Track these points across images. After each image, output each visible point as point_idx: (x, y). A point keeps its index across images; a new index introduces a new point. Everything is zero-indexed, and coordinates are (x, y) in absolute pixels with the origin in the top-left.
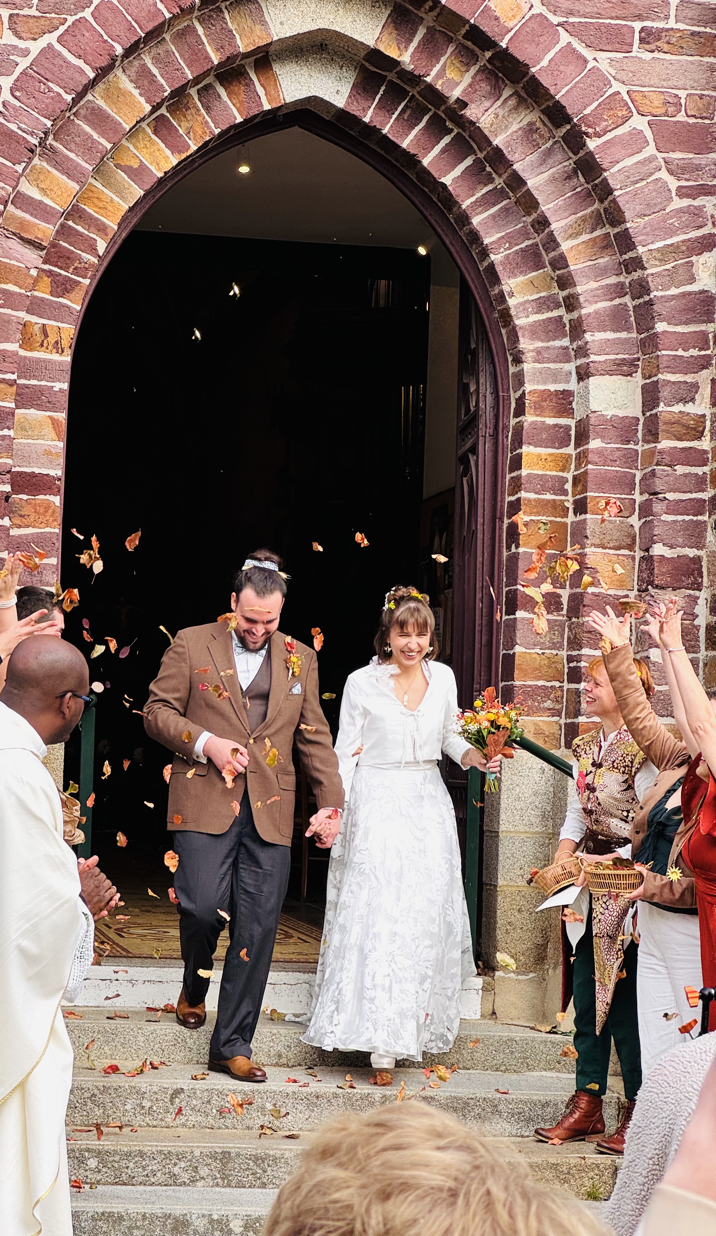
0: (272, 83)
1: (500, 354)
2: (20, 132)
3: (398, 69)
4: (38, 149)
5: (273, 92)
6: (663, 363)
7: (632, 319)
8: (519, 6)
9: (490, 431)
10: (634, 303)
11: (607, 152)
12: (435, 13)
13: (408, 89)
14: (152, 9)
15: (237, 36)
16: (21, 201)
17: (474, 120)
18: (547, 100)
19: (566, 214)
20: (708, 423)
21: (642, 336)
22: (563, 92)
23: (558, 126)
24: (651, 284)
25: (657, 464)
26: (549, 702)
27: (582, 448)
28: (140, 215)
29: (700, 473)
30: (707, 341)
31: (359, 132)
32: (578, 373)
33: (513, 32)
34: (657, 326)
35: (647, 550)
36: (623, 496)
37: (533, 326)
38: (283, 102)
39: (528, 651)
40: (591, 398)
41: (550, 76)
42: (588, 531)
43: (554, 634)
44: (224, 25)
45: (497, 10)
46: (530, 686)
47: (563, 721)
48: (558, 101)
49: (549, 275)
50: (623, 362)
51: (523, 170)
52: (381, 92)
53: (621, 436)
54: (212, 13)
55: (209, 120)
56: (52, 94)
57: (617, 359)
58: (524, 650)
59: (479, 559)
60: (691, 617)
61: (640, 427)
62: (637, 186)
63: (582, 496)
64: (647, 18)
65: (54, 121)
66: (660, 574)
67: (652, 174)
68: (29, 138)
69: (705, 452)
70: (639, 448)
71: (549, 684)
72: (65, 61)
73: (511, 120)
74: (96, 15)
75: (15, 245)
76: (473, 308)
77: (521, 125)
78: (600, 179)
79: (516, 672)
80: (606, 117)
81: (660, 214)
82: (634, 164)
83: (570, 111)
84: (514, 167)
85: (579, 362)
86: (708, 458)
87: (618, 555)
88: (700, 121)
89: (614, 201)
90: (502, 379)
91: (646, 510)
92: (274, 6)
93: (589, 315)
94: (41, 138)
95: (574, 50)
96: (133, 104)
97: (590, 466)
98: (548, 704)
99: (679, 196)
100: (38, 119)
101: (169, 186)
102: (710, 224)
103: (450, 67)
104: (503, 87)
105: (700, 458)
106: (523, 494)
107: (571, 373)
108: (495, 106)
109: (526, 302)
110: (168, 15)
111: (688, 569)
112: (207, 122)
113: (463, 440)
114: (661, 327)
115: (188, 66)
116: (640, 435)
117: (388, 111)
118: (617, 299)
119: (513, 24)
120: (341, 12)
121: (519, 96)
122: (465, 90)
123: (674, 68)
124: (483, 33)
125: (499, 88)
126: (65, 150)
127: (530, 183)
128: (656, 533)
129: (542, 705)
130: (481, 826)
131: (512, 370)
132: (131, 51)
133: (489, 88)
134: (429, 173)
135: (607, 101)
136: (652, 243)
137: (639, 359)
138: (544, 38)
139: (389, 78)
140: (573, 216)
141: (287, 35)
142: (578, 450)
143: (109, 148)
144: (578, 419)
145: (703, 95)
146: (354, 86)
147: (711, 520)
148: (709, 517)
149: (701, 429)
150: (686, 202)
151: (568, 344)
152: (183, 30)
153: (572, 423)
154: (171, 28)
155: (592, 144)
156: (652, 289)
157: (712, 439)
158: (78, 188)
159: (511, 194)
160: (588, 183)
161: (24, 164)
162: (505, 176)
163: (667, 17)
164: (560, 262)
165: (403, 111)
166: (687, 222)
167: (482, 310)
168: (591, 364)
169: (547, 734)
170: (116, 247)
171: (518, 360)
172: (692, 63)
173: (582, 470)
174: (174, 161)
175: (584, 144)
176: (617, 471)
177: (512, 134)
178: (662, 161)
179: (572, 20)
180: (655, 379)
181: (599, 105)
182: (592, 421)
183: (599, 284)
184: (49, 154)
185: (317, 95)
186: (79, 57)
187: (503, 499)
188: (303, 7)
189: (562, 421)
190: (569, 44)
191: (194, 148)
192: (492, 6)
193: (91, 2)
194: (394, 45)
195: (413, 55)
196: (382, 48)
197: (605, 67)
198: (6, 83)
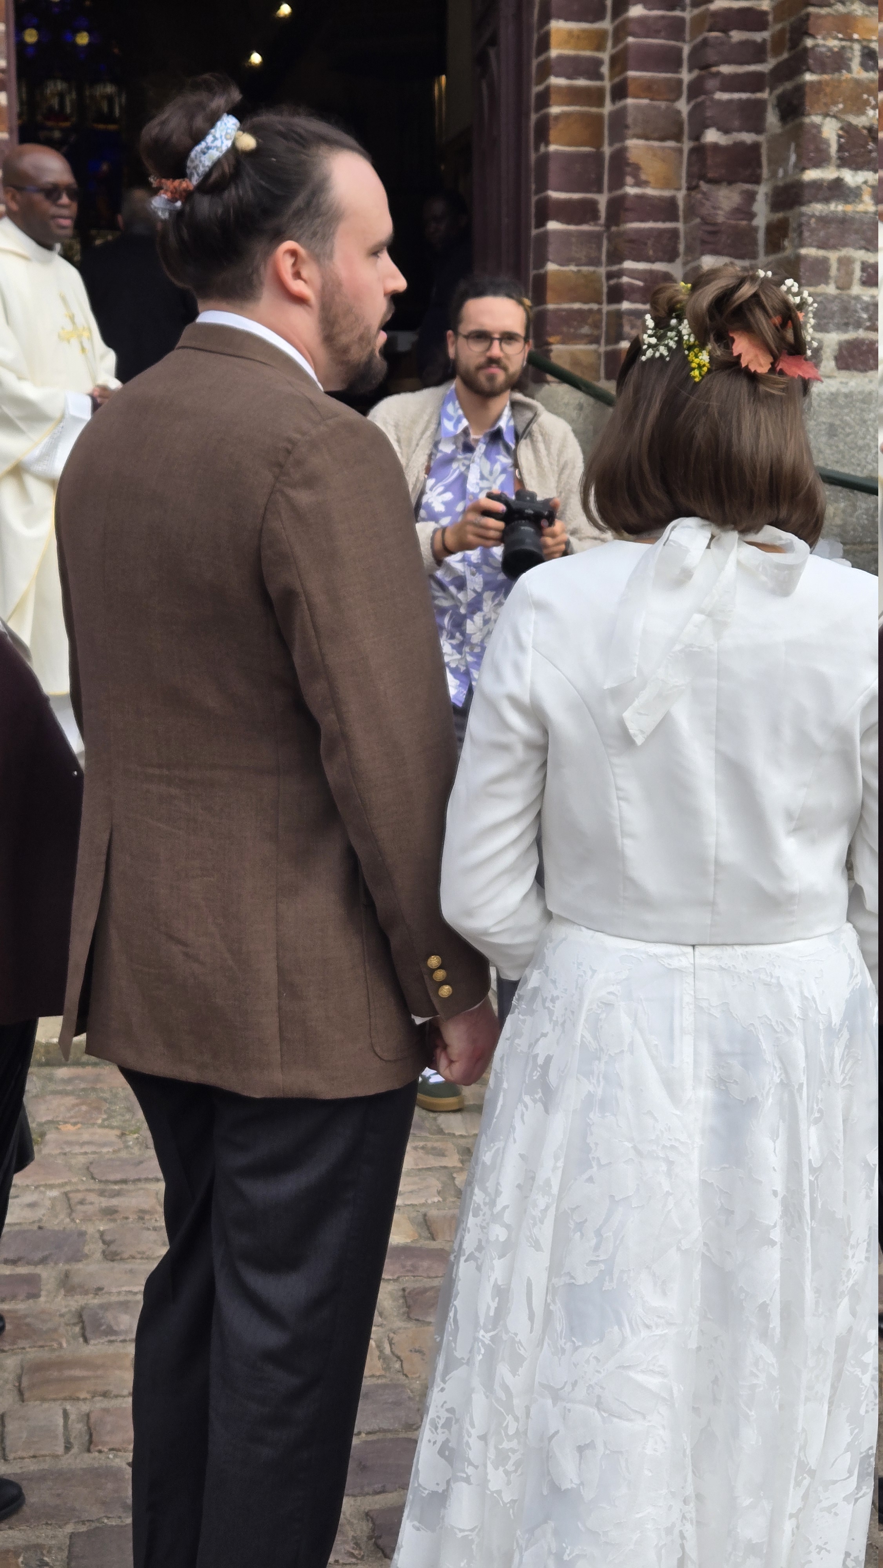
25: (711, 31)
26: (587, 327)
27: (620, 19)
29: (760, 40)
35: (698, 139)
36: (669, 75)
39: (561, 269)
42: (629, 120)
43: (592, 248)
46: (565, 310)
47: (603, 348)
53: (666, 1)
58: (557, 268)
60: (749, 217)
63: (622, 78)
66: (714, 166)
69: (764, 13)
70: (687, 14)
71: (586, 307)
79: (550, 293)
86: (769, 20)
87: (664, 148)
91: (696, 90)
97: (631, 40)
98: (586, 330)
105: (757, 20)
106: (553, 81)
111: (746, 159)
128: (709, 115)
129: (579, 331)
142: (616, 22)
147: (773, 96)
148: (771, 92)
169: (585, 363)
173: (622, 46)
176: (662, 45)
187: (530, 89)
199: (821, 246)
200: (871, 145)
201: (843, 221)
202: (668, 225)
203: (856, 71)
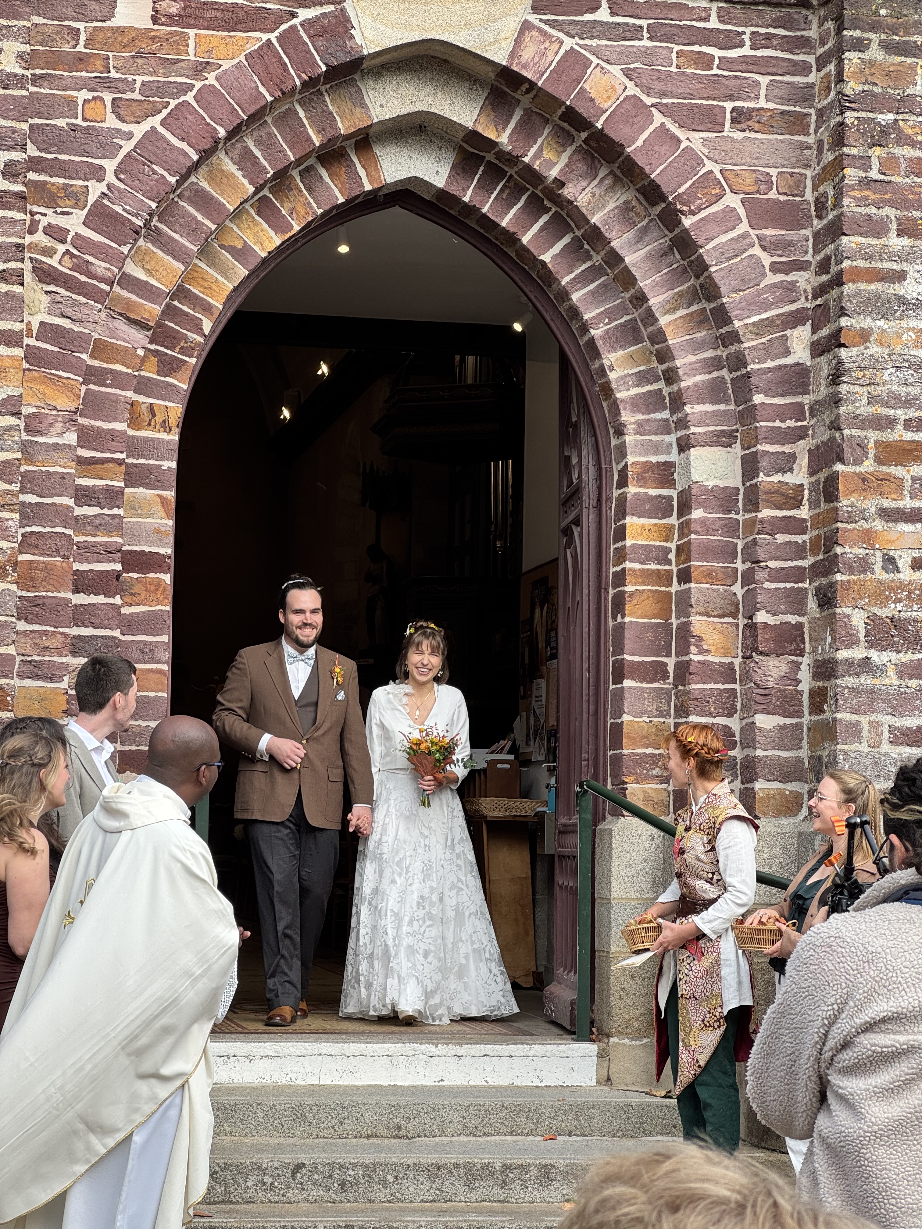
0: (373, 164)
1: (601, 426)
2: (125, 214)
3: (496, 150)
4: (143, 231)
5: (374, 173)
6: (762, 434)
7: (730, 391)
8: (613, 87)
9: (593, 502)
10: (731, 376)
11: (703, 229)
12: (531, 95)
13: (506, 169)
14: (254, 93)
15: (338, 119)
16: (127, 281)
17: (572, 199)
18: (643, 179)
19: (664, 290)
20: (806, 493)
21: (741, 408)
22: (658, 171)
23: (653, 204)
24: (748, 358)
25: (758, 533)
26: (657, 769)
27: (684, 519)
28: (244, 295)
29: (800, 542)
30: (803, 412)
31: (459, 212)
32: (679, 445)
33: (608, 113)
34: (754, 398)
35: (751, 618)
36: (726, 565)
37: (633, 399)
38: (384, 182)
39: (636, 719)
40: (692, 470)
41: (645, 156)
42: (692, 600)
43: (661, 702)
44: (325, 108)
45: (592, 92)
46: (638, 754)
47: (671, 788)
48: (653, 181)
49: (648, 349)
50: (722, 433)
51: (621, 247)
52: (480, 172)
53: (722, 506)
54: (312, 96)
55: (311, 201)
56: (156, 176)
57: (716, 431)
58: (632, 719)
59: (586, 630)
60: (795, 683)
61: (741, 497)
62: (731, 262)
63: (686, 565)
64: (738, 99)
65: (159, 202)
66: (764, 641)
67: (746, 250)
68: (134, 219)
69: (804, 520)
70: (740, 517)
71: (657, 752)
72: (168, 143)
73: (607, 198)
74: (199, 98)
75: (121, 325)
76: (573, 382)
77: (618, 203)
78: (696, 256)
79: (625, 740)
80: (700, 196)
81: (755, 289)
82: (729, 241)
83: (664, 190)
84: (612, 244)
85: (679, 434)
86: (807, 527)
87: (722, 623)
88: (791, 198)
89: (710, 277)
90: (604, 452)
91: (748, 578)
92: (374, 89)
93: (688, 387)
94: (146, 220)
95: (668, 130)
96: (236, 186)
97: (693, 536)
98: (657, 771)
99: (773, 271)
100: (143, 201)
101: (273, 265)
102: (803, 299)
103: (547, 148)
104: (599, 166)
105: (797, 525)
106: (628, 565)
107: (671, 445)
108: (592, 185)
109: (628, 375)
110: (269, 99)
111: (791, 635)
112: (309, 203)
113: (566, 512)
114: (758, 399)
115: (289, 148)
116: (740, 504)
117: (487, 191)
118: (715, 372)
119: (609, 105)
120: (439, 95)
121: (615, 176)
122: (562, 170)
123: (765, 147)
124: (579, 114)
125: (596, 168)
126: (169, 231)
127: (627, 260)
128: (759, 600)
129: (650, 773)
130: (593, 894)
131: (614, 442)
132: (234, 133)
133: (585, 168)
134: (528, 251)
135: (701, 179)
136: (748, 317)
137: (737, 431)
138: (639, 118)
139: (487, 158)
140: (670, 292)
141: (387, 117)
142: (681, 520)
143: (213, 229)
144: (680, 489)
145: (794, 173)
146: (453, 169)
147: (812, 587)
148: (810, 584)
149: (800, 498)
150: (779, 277)
151: (668, 416)
152: (284, 113)
153: (674, 493)
154: (272, 111)
155: (687, 222)
156: (749, 360)
157: (810, 508)
158: (183, 268)
159: (609, 271)
160: (684, 260)
161: (129, 246)
162: (603, 253)
163: (757, 97)
164: (659, 337)
165: (502, 190)
166: (781, 297)
167: (583, 384)
168: (692, 436)
169: (656, 801)
170: (221, 326)
171: (620, 432)
172: (782, 141)
173: (686, 540)
174: (277, 241)
175: (680, 222)
176: (719, 541)
177: (608, 213)
178: (754, 237)
179: (665, 101)
180: (754, 449)
181: (693, 183)
182: (694, 491)
183: (697, 357)
184: (155, 236)
185: (417, 175)
186: (183, 140)
187: (608, 570)
188: (402, 90)
189: (665, 492)
190: (663, 124)
191: (297, 228)
192: (587, 87)
193: (193, 86)
194: (492, 127)
195: (510, 137)
196: (480, 130)
197: (697, 146)
198: (110, 165)
199: (854, 712)
200: (894, 632)
201: (872, 692)
202: (727, 686)
203: (879, 573)
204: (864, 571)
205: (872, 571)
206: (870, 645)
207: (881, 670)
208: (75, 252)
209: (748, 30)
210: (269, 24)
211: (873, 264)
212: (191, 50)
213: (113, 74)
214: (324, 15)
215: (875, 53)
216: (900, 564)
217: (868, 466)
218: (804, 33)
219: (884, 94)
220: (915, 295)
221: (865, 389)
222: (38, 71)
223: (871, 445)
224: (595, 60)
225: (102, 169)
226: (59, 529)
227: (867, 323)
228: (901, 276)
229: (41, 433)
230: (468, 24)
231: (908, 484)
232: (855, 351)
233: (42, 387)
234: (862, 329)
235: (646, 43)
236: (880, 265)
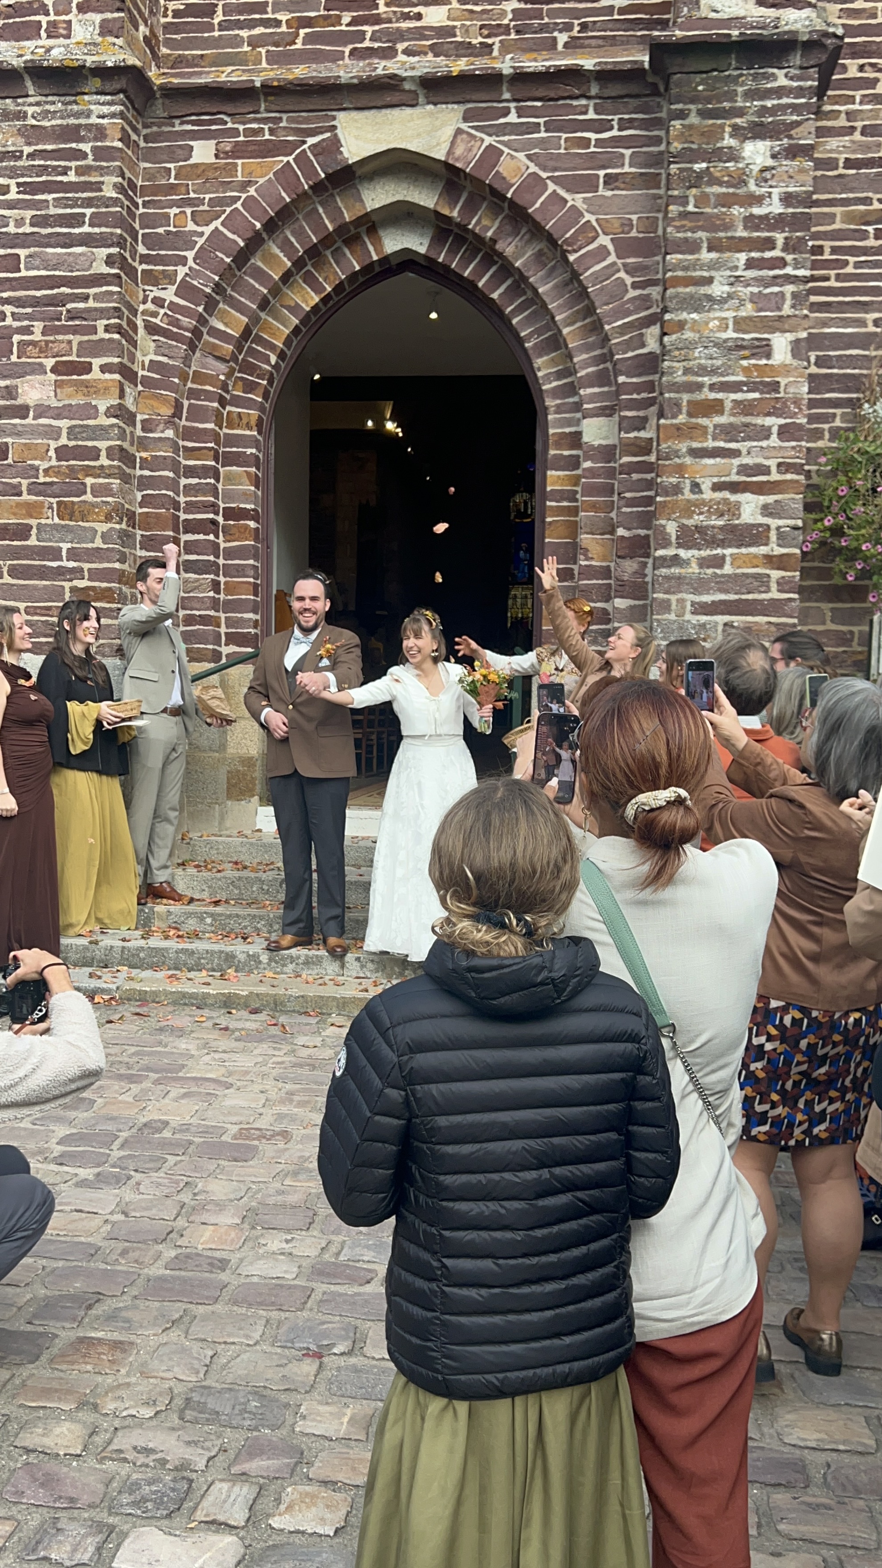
0: (377, 241)
2: (200, 286)
3: (450, 222)
4: (219, 297)
5: (379, 248)
6: (625, 404)
7: (612, 378)
8: (519, 168)
11: (583, 261)
12: (466, 180)
13: (467, 237)
14: (279, 197)
15: (343, 211)
16: (212, 331)
17: (502, 251)
18: (544, 231)
19: (564, 311)
20: (655, 444)
21: (611, 388)
22: (551, 223)
24: (615, 351)
25: (621, 474)
28: (296, 336)
29: (651, 478)
30: (654, 387)
33: (516, 186)
34: (619, 379)
35: (617, 533)
36: (606, 499)
37: (552, 390)
38: (385, 254)
40: (583, 434)
41: (542, 214)
42: (582, 525)
44: (336, 205)
45: (504, 172)
49: (559, 355)
50: (605, 407)
51: (535, 282)
52: (449, 241)
53: (604, 458)
54: (324, 195)
55: (338, 270)
56: (218, 259)
57: (601, 406)
61: (618, 451)
62: (604, 283)
63: (581, 501)
64: (608, 168)
65: (221, 276)
66: (623, 548)
67: (614, 274)
68: (205, 289)
69: (654, 463)
70: (617, 465)
72: (225, 236)
74: (245, 205)
75: (210, 361)
77: (532, 253)
78: (578, 281)
80: (580, 239)
81: (621, 301)
82: (602, 268)
83: (556, 237)
84: (530, 280)
86: (654, 468)
87: (603, 539)
88: (645, 235)
89: (588, 296)
92: (368, 189)
93: (581, 377)
94: (213, 288)
95: (558, 194)
96: (279, 262)
97: (581, 480)
99: (633, 288)
100: (210, 276)
101: (312, 315)
102: (656, 306)
103: (484, 218)
104: (518, 230)
105: (649, 467)
106: (548, 504)
108: (515, 242)
110: (288, 200)
111: (640, 544)
112: (337, 272)
114: (622, 380)
115: (313, 234)
116: (617, 456)
117: (455, 253)
118: (594, 366)
119: (516, 181)
121: (532, 232)
122: (495, 231)
123: (629, 200)
124: (497, 190)
126: (238, 297)
127: (540, 290)
128: (620, 520)
131: (541, 420)
132: (267, 225)
133: (511, 228)
134: (468, 281)
135: (581, 227)
136: (615, 322)
137: (616, 405)
138: (537, 188)
139: (454, 231)
140: (568, 312)
141: (377, 207)
143: (266, 293)
145: (648, 217)
146: (432, 240)
149: (651, 447)
150: (638, 292)
151: (578, 400)
153: (581, 453)
154: (294, 208)
155: (572, 258)
157: (657, 454)
158: (248, 319)
161: (203, 306)
162: (529, 293)
163: (623, 165)
164: (564, 344)
166: (639, 306)
168: (584, 411)
171: (545, 414)
172: (641, 195)
174: (316, 300)
175: (569, 260)
176: (602, 482)
177: (527, 259)
178: (621, 265)
179: (556, 174)
181: (575, 231)
182: (585, 449)
183: (588, 355)
184: (228, 300)
185: (408, 247)
186: (234, 233)
187: (544, 509)
188: (387, 188)
189: (574, 452)
190: (555, 191)
191: (329, 289)
192: (501, 170)
193: (240, 197)
194: (447, 207)
195: (459, 212)
196: (439, 209)
197: (580, 204)
198: (190, 255)
199: (667, 592)
200: (697, 536)
201: (679, 578)
202: (605, 582)
203: (687, 495)
204: (676, 494)
205: (683, 494)
206: (679, 546)
207: (686, 563)
208: (170, 313)
209: (616, 117)
210: (289, 150)
211: (689, 273)
212: (239, 173)
213: (192, 195)
214: (323, 140)
215: (693, 119)
216: (703, 487)
217: (682, 418)
218: (658, 115)
219: (700, 148)
220: (719, 293)
221: (681, 364)
222: (147, 199)
223: (685, 403)
224: (506, 150)
225: (185, 258)
226: (164, 492)
227: (684, 315)
228: (710, 281)
229: (151, 431)
230: (419, 135)
231: (711, 430)
232: (674, 337)
233: (152, 402)
234: (680, 321)
235: (543, 135)
236: (694, 274)
